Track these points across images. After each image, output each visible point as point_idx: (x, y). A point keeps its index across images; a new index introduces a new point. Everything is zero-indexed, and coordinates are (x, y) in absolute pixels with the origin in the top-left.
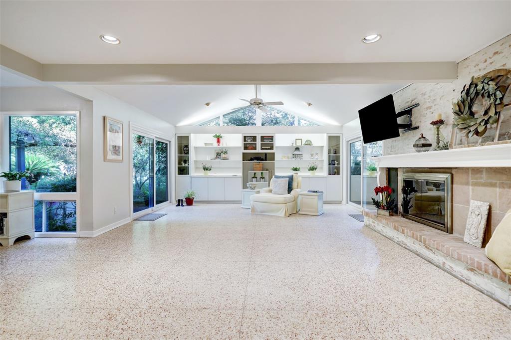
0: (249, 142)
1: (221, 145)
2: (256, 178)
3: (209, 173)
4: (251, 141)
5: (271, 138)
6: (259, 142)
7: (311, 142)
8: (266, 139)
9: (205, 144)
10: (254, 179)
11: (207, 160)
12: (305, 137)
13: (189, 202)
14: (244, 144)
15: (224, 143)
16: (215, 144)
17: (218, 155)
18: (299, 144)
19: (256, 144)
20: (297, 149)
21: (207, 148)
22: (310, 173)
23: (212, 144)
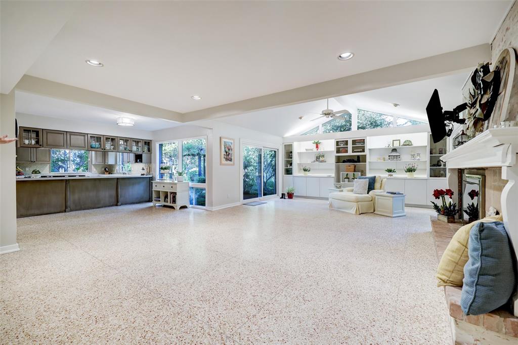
0: (341, 146)
1: (319, 150)
2: (349, 178)
3: (308, 174)
4: (344, 145)
5: (363, 141)
6: (350, 146)
7: (411, 142)
8: (358, 142)
9: (306, 150)
10: (346, 179)
11: (308, 162)
12: (403, 138)
13: (290, 196)
14: (337, 148)
15: (322, 149)
16: (315, 149)
17: (318, 158)
18: (396, 145)
19: (347, 147)
20: (394, 150)
21: (308, 152)
22: (407, 175)
23: (312, 150)
